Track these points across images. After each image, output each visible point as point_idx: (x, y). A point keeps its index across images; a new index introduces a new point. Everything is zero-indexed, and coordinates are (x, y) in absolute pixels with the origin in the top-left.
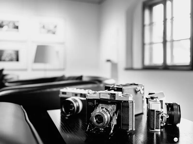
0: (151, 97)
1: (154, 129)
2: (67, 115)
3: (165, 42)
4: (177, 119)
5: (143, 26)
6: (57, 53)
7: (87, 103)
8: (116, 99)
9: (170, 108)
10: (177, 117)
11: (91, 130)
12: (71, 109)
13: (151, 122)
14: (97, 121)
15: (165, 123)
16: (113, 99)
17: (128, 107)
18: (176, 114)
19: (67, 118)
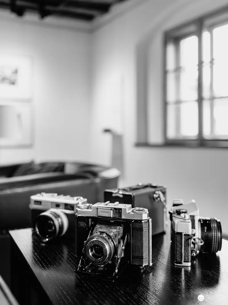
0: (176, 211)
1: (181, 263)
2: (43, 239)
3: (200, 100)
4: (216, 244)
5: (165, 72)
6: (19, 116)
7: (78, 224)
8: (123, 217)
9: (206, 228)
10: (217, 241)
11: (85, 268)
12: (50, 230)
13: (177, 252)
14: (93, 255)
15: (198, 250)
16: (117, 216)
17: (141, 229)
18: (215, 236)
19: (44, 245)
